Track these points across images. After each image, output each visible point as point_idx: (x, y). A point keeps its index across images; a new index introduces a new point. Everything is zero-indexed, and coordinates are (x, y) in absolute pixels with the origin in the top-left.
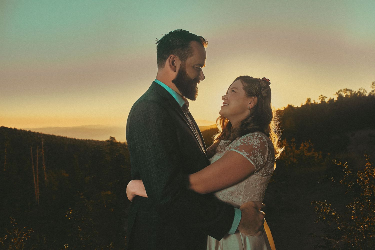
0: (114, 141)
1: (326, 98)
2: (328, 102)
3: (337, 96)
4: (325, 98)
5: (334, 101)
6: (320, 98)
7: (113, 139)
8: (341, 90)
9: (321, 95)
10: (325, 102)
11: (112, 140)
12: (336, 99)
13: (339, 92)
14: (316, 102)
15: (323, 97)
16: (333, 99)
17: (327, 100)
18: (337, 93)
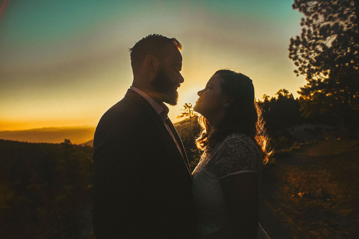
0: (69, 144)
1: (269, 97)
2: (271, 101)
3: (278, 95)
4: (267, 97)
5: (275, 100)
6: (264, 98)
7: (67, 141)
8: (281, 90)
9: (265, 95)
10: (268, 101)
11: (67, 143)
12: (277, 98)
13: (279, 91)
14: (260, 101)
15: (266, 97)
16: (275, 98)
17: (269, 99)
18: (278, 93)
